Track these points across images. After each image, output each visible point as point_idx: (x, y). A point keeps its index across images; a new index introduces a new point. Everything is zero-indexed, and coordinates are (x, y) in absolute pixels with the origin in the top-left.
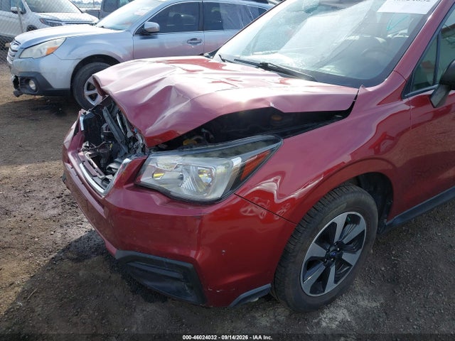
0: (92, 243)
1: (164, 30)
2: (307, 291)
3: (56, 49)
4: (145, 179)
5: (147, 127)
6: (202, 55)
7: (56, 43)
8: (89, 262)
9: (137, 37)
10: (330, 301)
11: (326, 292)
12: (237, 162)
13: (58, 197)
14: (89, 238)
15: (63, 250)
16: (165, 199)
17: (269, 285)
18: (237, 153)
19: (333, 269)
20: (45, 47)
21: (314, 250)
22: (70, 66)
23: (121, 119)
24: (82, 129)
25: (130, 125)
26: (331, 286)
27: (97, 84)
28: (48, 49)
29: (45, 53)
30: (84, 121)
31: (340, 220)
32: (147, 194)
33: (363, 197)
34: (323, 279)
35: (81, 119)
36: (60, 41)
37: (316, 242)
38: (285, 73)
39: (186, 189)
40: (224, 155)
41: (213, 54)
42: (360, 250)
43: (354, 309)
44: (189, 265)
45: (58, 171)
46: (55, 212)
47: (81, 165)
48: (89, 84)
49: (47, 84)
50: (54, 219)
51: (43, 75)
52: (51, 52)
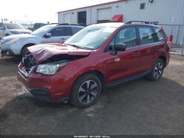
0: (25, 96)
1: (52, 36)
2: (81, 101)
3: (16, 42)
4: (37, 71)
5: (38, 59)
6: (59, 43)
7: (16, 40)
8: (24, 100)
9: (44, 38)
10: (89, 106)
11: (87, 103)
12: (58, 66)
13: (15, 85)
14: (24, 95)
15: (16, 97)
16: (41, 75)
17: (68, 97)
18: (58, 64)
19: (89, 96)
20: (13, 41)
21: (81, 89)
22: (21, 47)
23: (33, 58)
24: (23, 62)
25: (35, 59)
26: (88, 102)
27: (27, 50)
28: (14, 42)
29: (12, 43)
30: (24, 60)
31: (88, 82)
32: (38, 74)
33: (94, 77)
34: (85, 99)
35: (23, 60)
36: (18, 39)
37: (81, 87)
38: (78, 47)
39: (47, 73)
40: (55, 64)
41: (63, 43)
42: (97, 92)
43: (95, 108)
44: (47, 90)
45: (15, 79)
46: (14, 89)
47: (22, 71)
48: (27, 53)
49: (13, 53)
50: (14, 90)
51: (12, 50)
52: (15, 42)
